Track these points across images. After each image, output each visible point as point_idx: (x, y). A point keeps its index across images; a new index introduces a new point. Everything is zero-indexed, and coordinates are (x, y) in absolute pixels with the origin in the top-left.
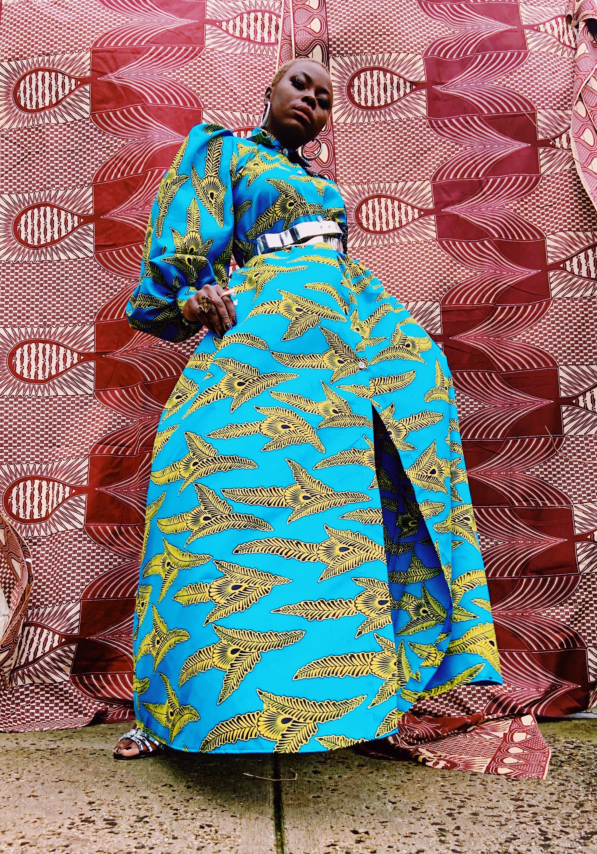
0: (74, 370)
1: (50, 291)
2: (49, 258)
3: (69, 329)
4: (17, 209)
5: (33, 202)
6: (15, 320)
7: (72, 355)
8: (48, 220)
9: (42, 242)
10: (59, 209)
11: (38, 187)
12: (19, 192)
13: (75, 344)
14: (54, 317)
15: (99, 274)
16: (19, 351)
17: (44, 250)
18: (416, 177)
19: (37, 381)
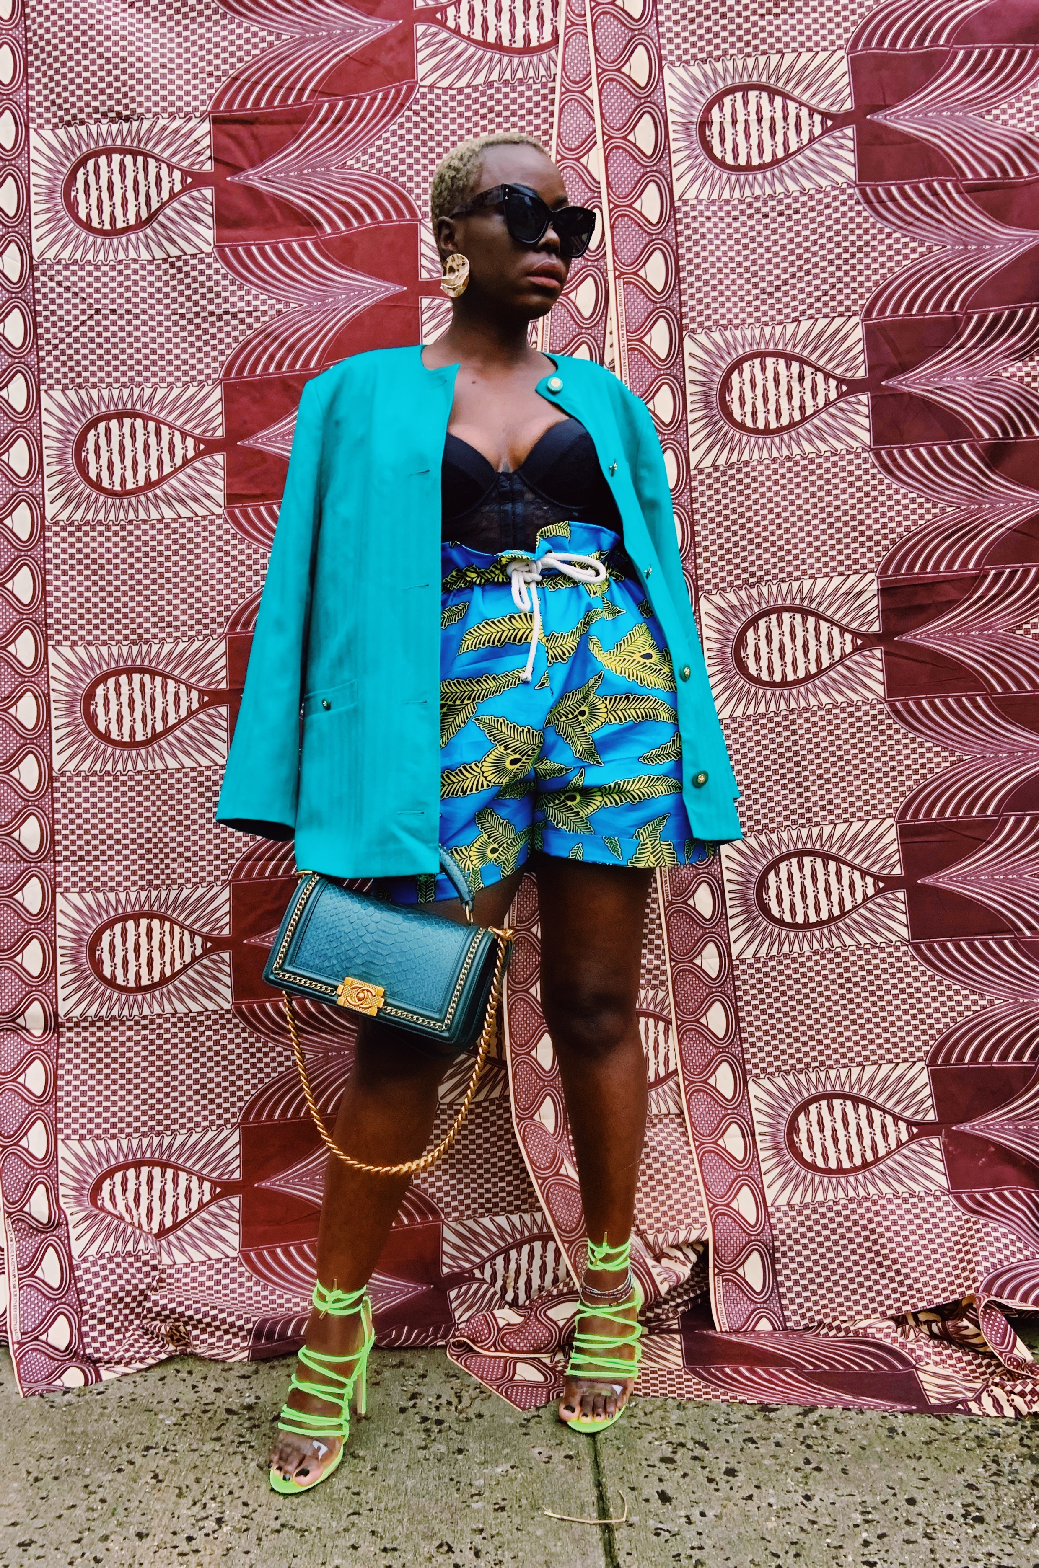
0: (192, 722)
2: (142, 515)
3: (182, 646)
4: (78, 419)
5: (107, 407)
6: (89, 633)
7: (189, 694)
8: (140, 445)
9: (130, 485)
12: (80, 387)
13: (193, 674)
14: (155, 625)
15: (234, 547)
16: (100, 691)
17: (134, 500)
18: (833, 310)
19: (133, 744)
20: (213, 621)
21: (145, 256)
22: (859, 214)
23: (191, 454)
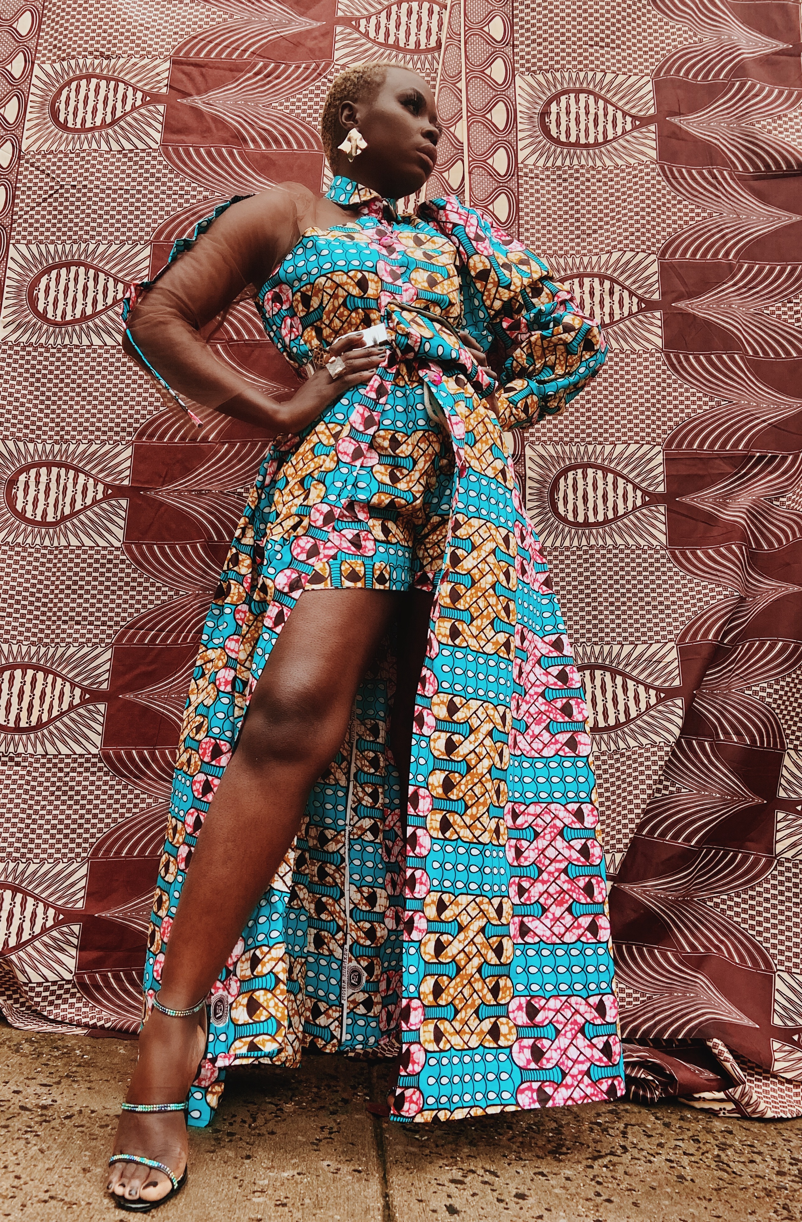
0: (96, 509)
1: (73, 390)
2: (76, 341)
3: (94, 447)
4: (36, 267)
5: (60, 258)
6: (20, 430)
7: (95, 486)
8: (80, 287)
9: (68, 318)
11: (70, 238)
12: (41, 242)
13: (101, 471)
16: (22, 478)
17: (70, 329)
18: (638, 246)
19: (43, 523)
20: (123, 430)
21: (105, 148)
22: (659, 182)
23: (120, 296)
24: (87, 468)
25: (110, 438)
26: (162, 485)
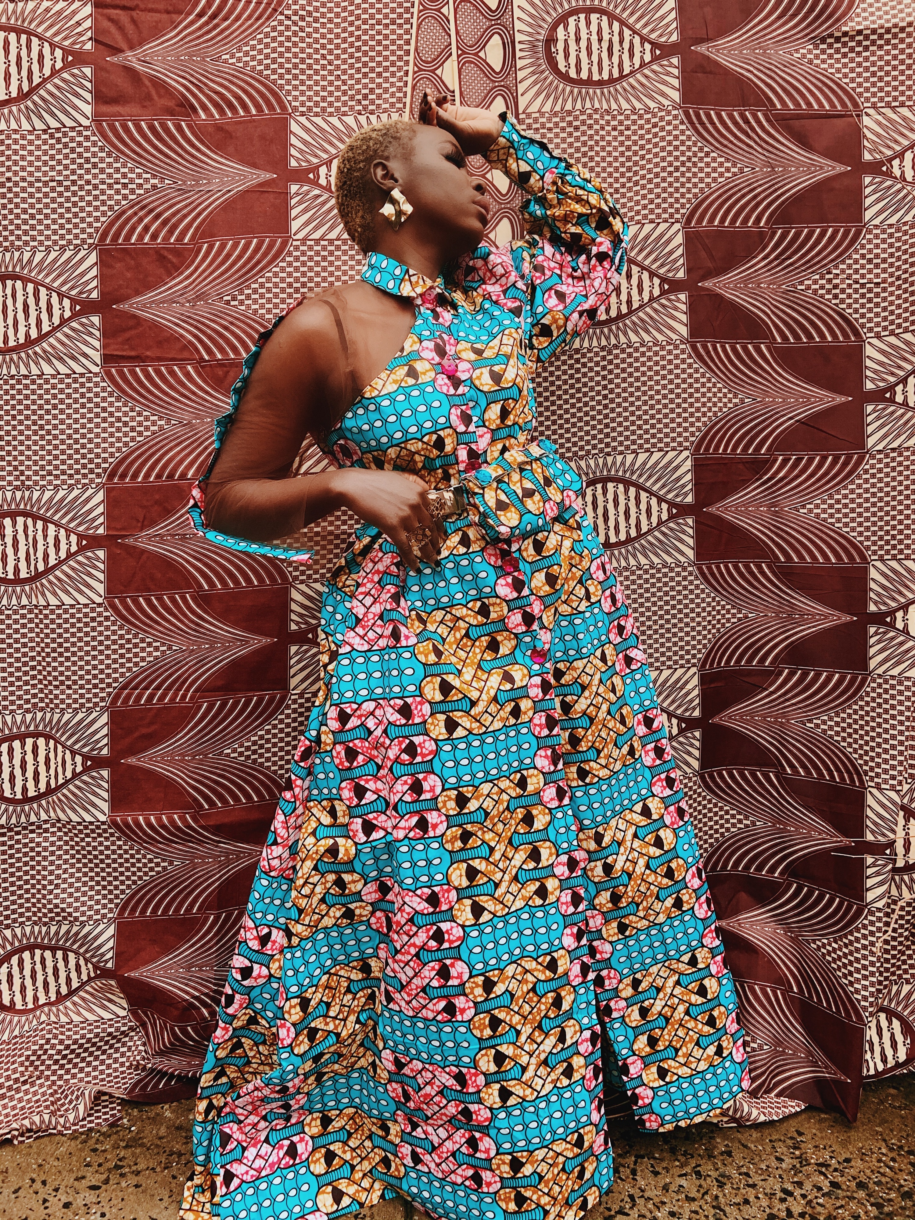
0: (71, 563)
1: (28, 428)
2: (23, 371)
3: (61, 493)
7: (68, 537)
8: (20, 304)
9: (12, 343)
10: (37, 284)
13: (72, 520)
14: (36, 473)
15: (111, 404)
17: (15, 357)
18: (659, 216)
19: (17, 581)
20: (91, 471)
21: (26, 126)
22: (683, 132)
23: (67, 314)
24: (56, 518)
25: (78, 481)
26: (141, 530)
